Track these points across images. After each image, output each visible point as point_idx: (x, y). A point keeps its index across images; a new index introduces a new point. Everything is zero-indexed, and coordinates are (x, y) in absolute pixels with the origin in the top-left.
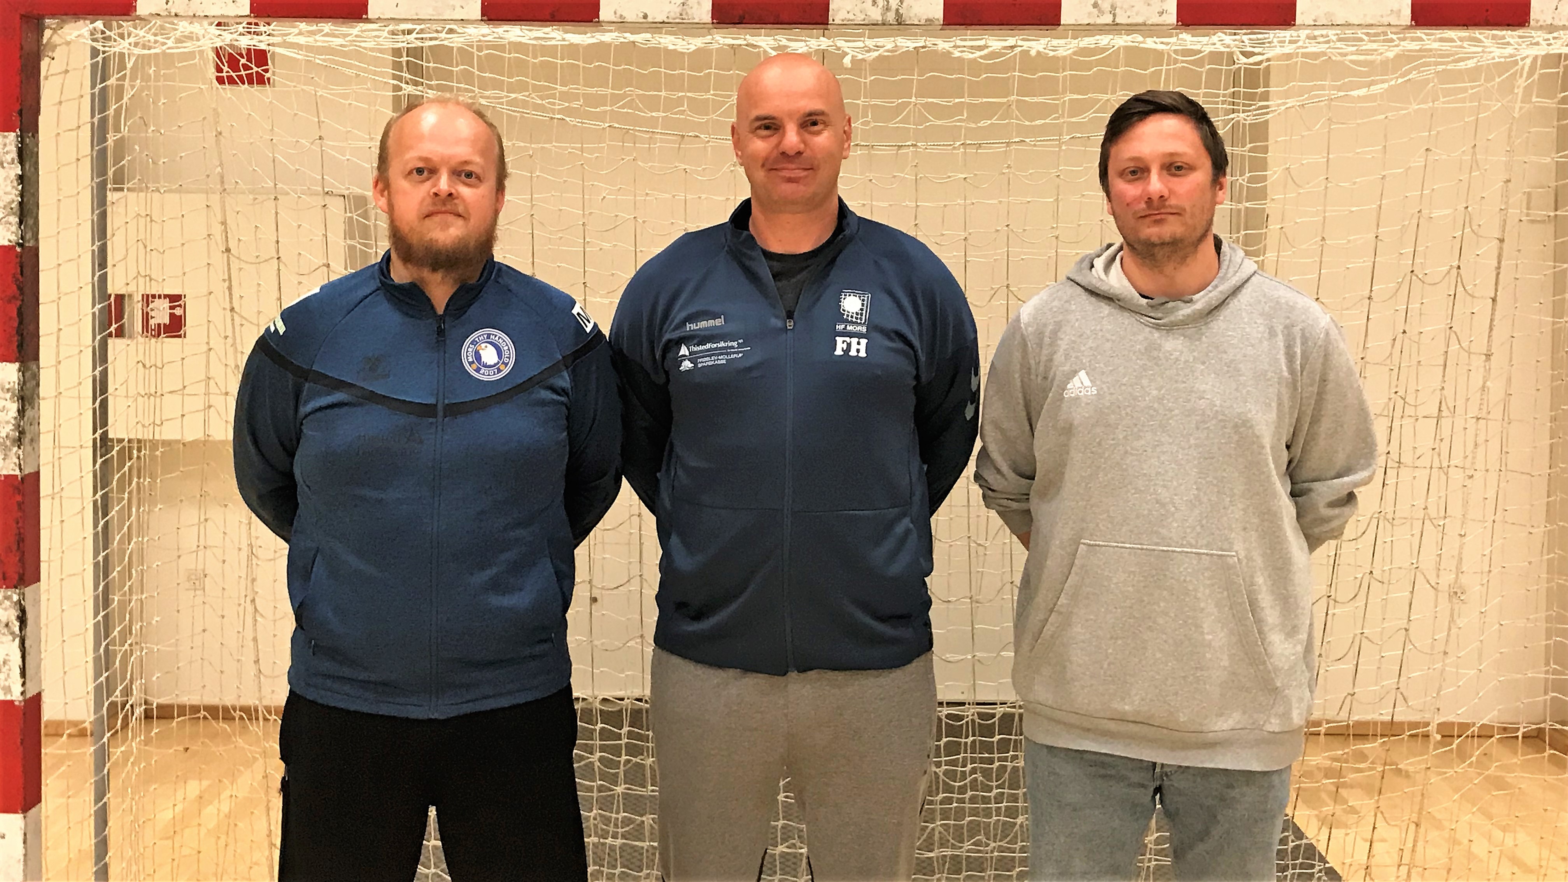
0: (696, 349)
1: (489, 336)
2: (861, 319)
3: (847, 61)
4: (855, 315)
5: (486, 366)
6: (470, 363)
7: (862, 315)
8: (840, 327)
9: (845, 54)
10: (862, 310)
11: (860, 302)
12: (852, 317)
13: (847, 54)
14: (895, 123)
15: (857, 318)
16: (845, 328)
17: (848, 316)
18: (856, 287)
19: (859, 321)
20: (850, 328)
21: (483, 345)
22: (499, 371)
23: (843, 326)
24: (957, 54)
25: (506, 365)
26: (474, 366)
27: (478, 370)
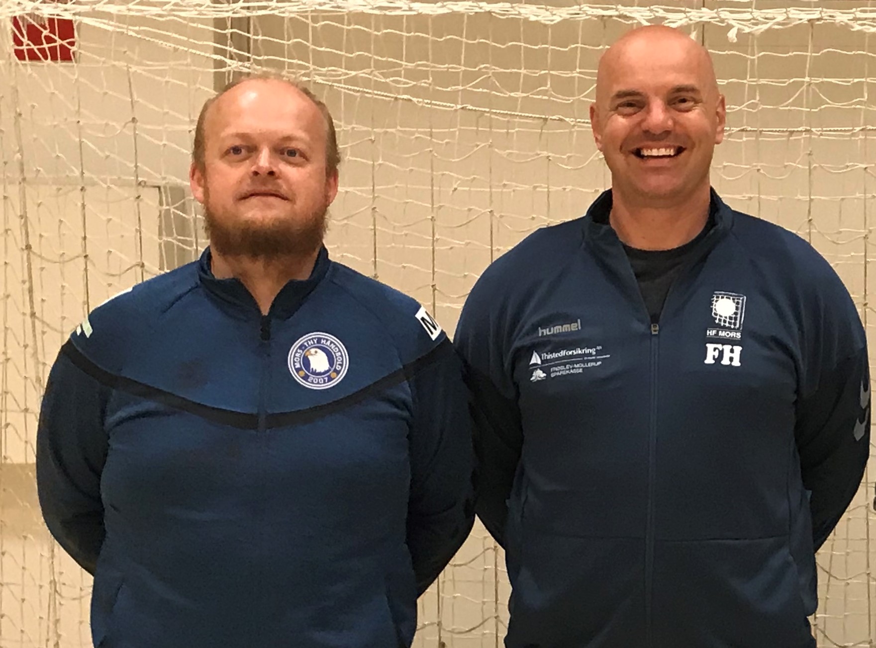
0: (549, 357)
1: (319, 340)
2: (735, 324)
3: (732, 35)
4: (728, 320)
5: (315, 373)
6: (298, 370)
7: (736, 319)
8: (711, 333)
9: (730, 27)
10: (736, 313)
11: (734, 305)
12: (725, 321)
13: (733, 27)
14: (787, 106)
15: (730, 323)
16: (717, 334)
17: (720, 320)
18: (730, 289)
19: (732, 326)
20: (722, 334)
21: (313, 351)
22: (330, 379)
23: (714, 332)
24: (857, 27)
25: (338, 372)
26: (302, 373)
27: (306, 378)
